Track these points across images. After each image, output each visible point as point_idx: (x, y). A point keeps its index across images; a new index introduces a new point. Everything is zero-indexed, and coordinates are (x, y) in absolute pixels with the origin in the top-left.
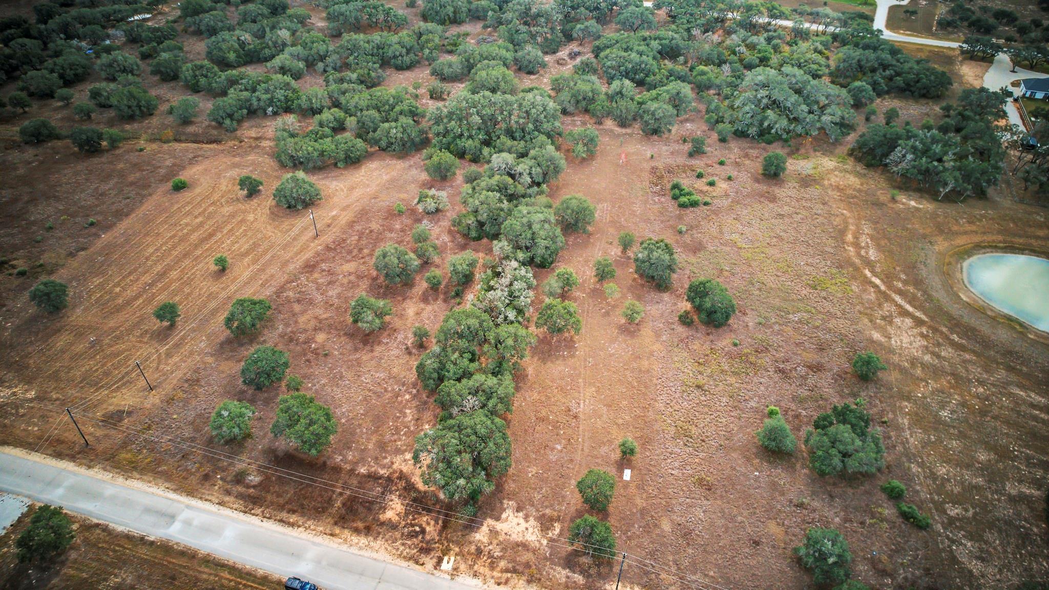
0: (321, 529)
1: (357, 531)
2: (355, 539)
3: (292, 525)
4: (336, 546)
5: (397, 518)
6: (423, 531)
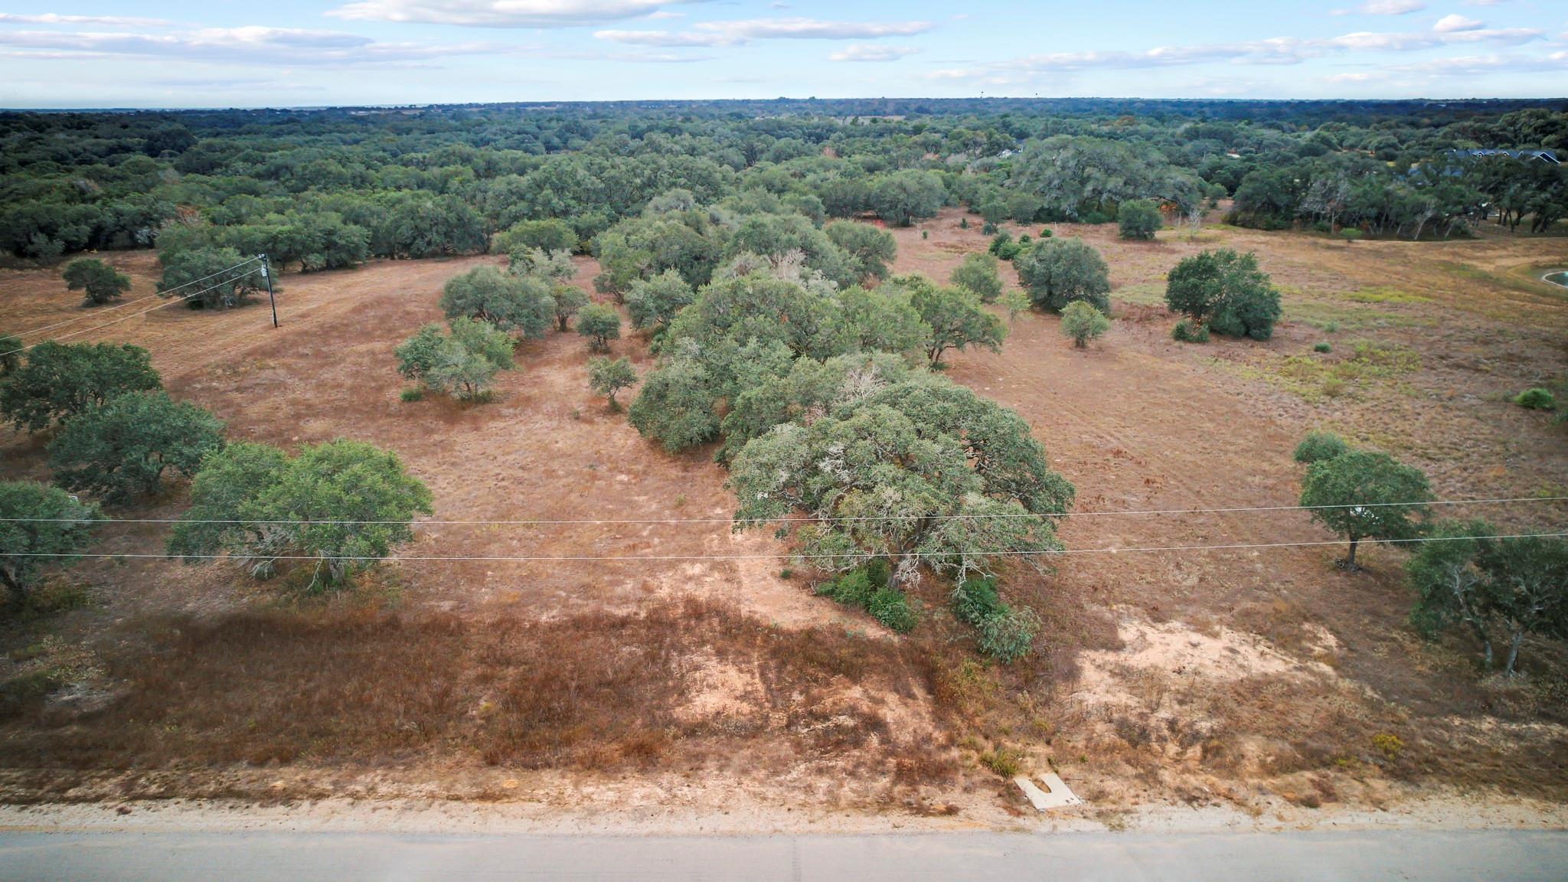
0: (432, 786)
1: (596, 765)
2: (600, 791)
3: (288, 798)
4: (520, 827)
5: (746, 707)
6: (874, 723)
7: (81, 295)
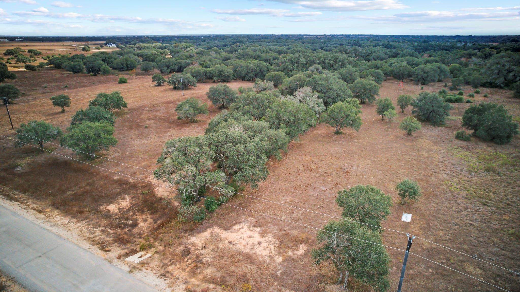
0: (36, 206)
2: (58, 218)
4: (34, 219)
5: (116, 211)
6: (134, 226)
7: (155, 83)
